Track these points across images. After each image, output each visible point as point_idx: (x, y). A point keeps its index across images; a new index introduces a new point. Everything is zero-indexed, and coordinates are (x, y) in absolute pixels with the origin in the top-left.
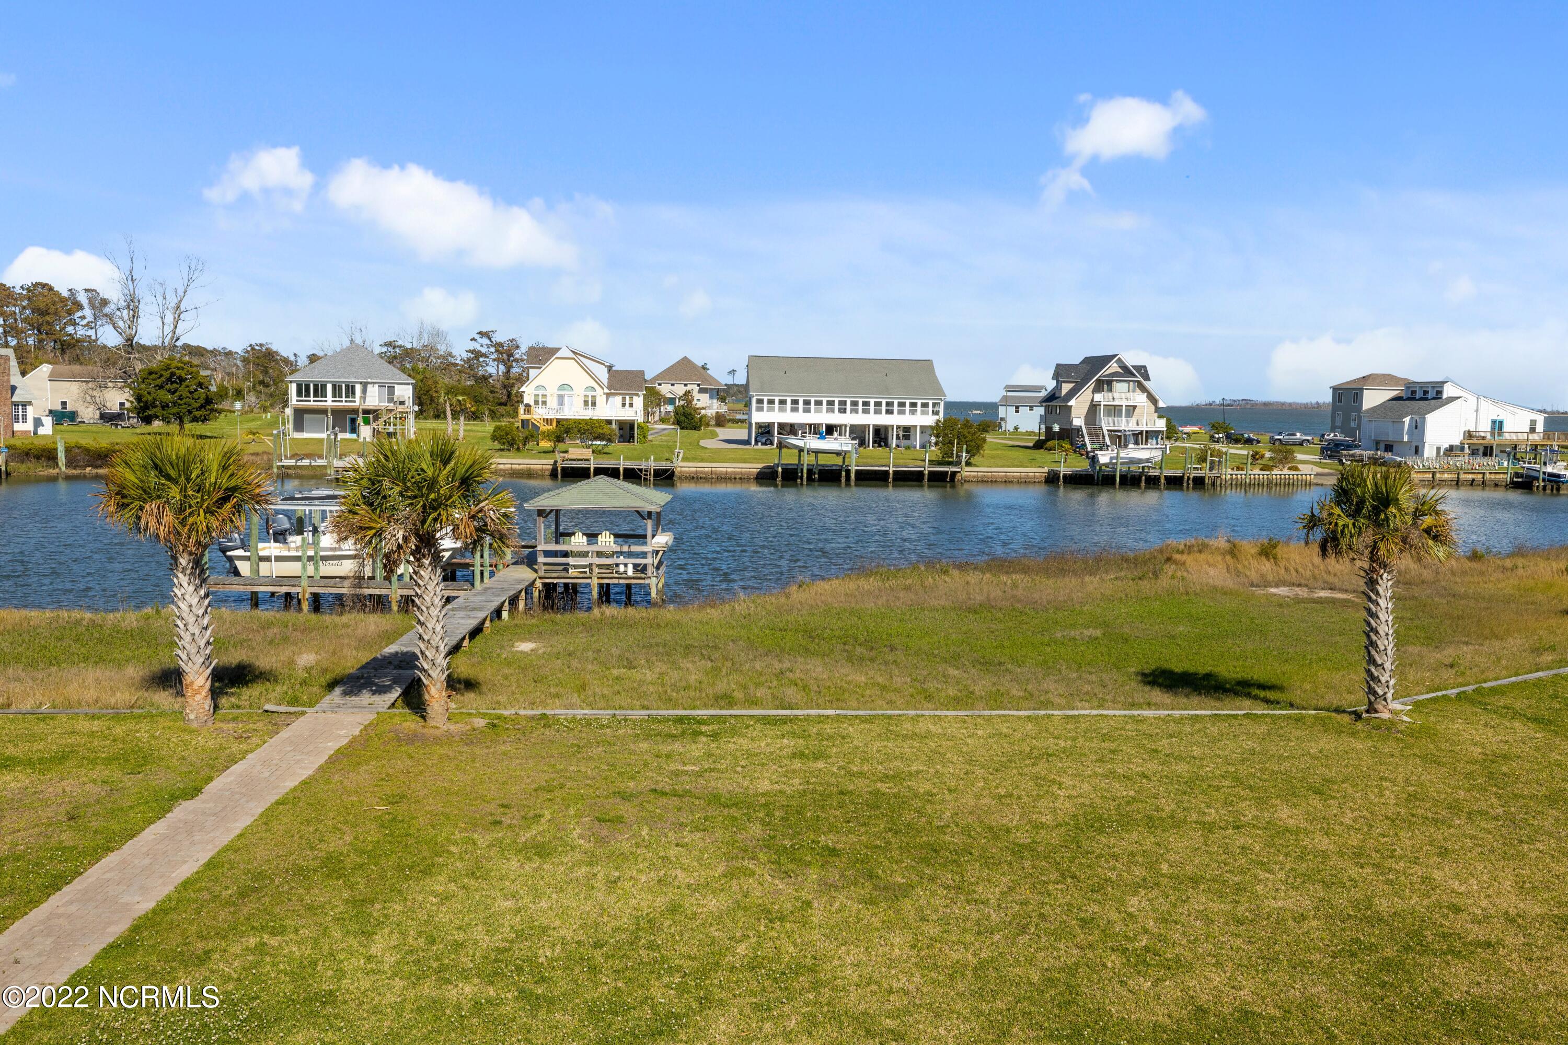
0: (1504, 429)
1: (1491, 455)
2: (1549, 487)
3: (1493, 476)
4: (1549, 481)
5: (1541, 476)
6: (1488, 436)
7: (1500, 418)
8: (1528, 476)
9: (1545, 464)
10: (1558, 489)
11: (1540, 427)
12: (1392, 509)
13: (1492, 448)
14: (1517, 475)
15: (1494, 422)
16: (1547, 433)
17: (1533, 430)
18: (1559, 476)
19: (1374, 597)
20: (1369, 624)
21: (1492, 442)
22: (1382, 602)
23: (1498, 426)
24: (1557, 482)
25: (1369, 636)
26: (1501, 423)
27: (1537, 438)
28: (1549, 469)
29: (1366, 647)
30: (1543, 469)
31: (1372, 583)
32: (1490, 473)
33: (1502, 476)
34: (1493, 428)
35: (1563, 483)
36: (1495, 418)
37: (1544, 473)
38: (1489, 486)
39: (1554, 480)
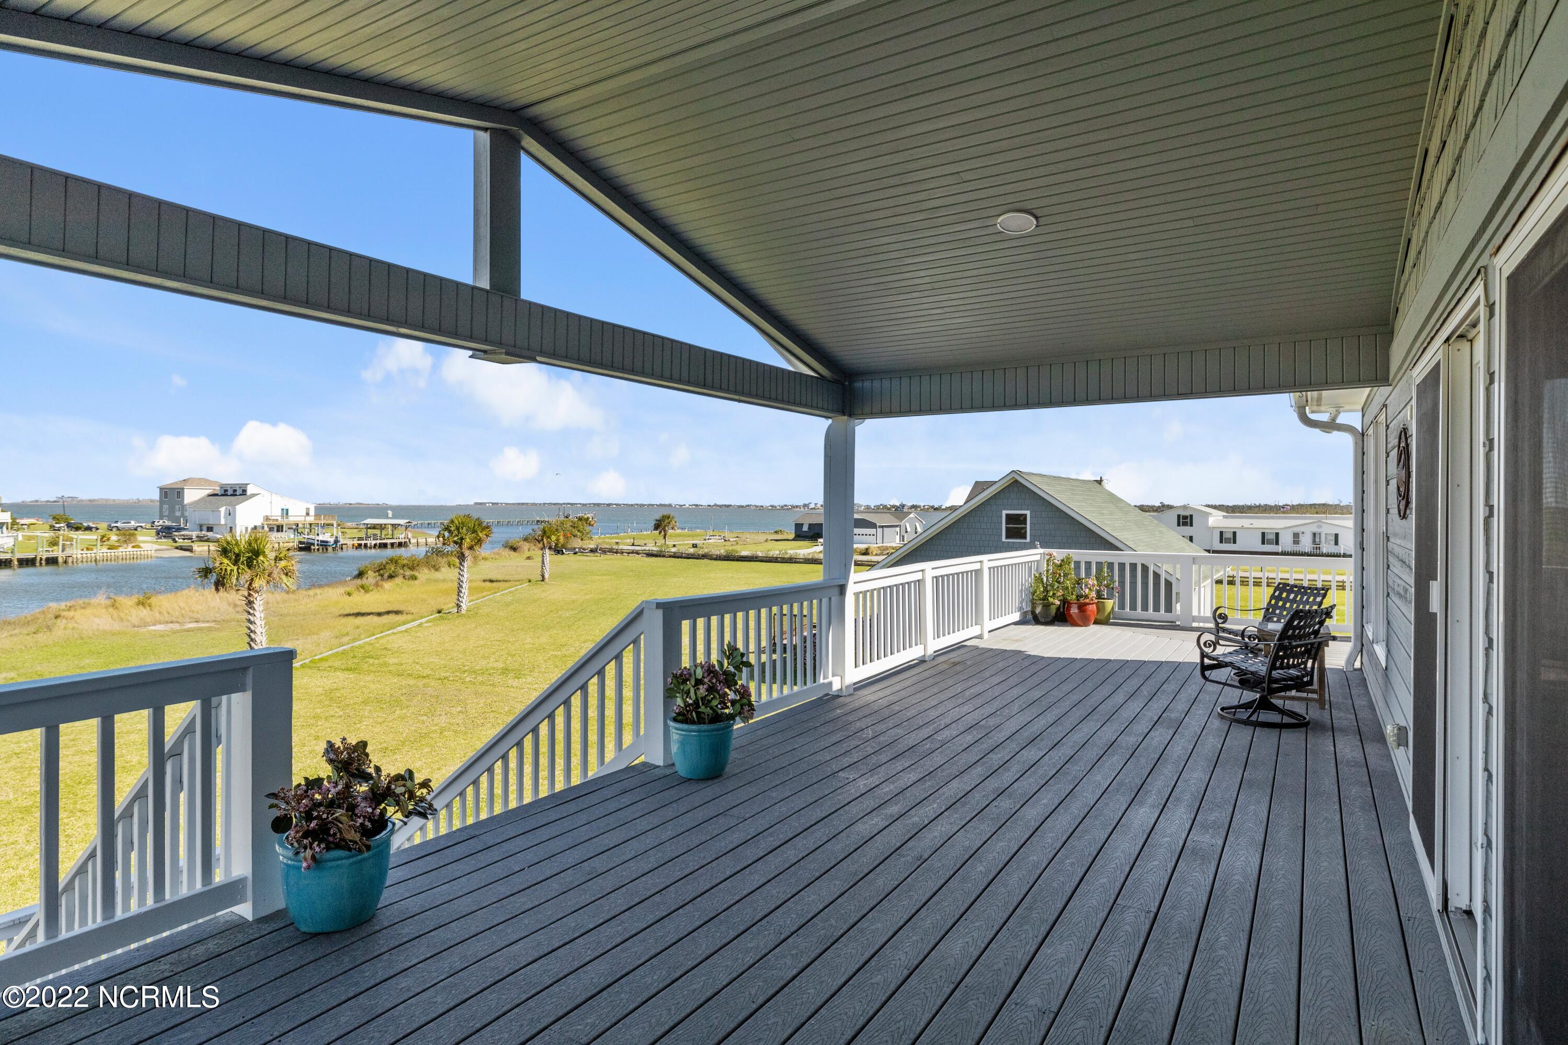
0: (290, 514)
1: (282, 531)
2: (321, 549)
4: (321, 545)
5: (316, 543)
6: (279, 518)
7: (286, 507)
8: (308, 543)
9: (317, 535)
10: (326, 550)
11: (312, 512)
12: (261, 558)
13: (282, 526)
14: (301, 543)
15: (282, 510)
16: (317, 515)
17: (308, 514)
18: (327, 542)
19: (252, 612)
20: (249, 628)
21: (283, 522)
22: (257, 614)
23: (285, 512)
24: (326, 546)
25: (249, 636)
26: (287, 510)
27: (311, 519)
28: (321, 538)
29: (249, 643)
30: (317, 538)
31: (250, 603)
33: (291, 544)
34: (282, 514)
35: (329, 545)
36: (283, 507)
37: (318, 540)
39: (324, 544)
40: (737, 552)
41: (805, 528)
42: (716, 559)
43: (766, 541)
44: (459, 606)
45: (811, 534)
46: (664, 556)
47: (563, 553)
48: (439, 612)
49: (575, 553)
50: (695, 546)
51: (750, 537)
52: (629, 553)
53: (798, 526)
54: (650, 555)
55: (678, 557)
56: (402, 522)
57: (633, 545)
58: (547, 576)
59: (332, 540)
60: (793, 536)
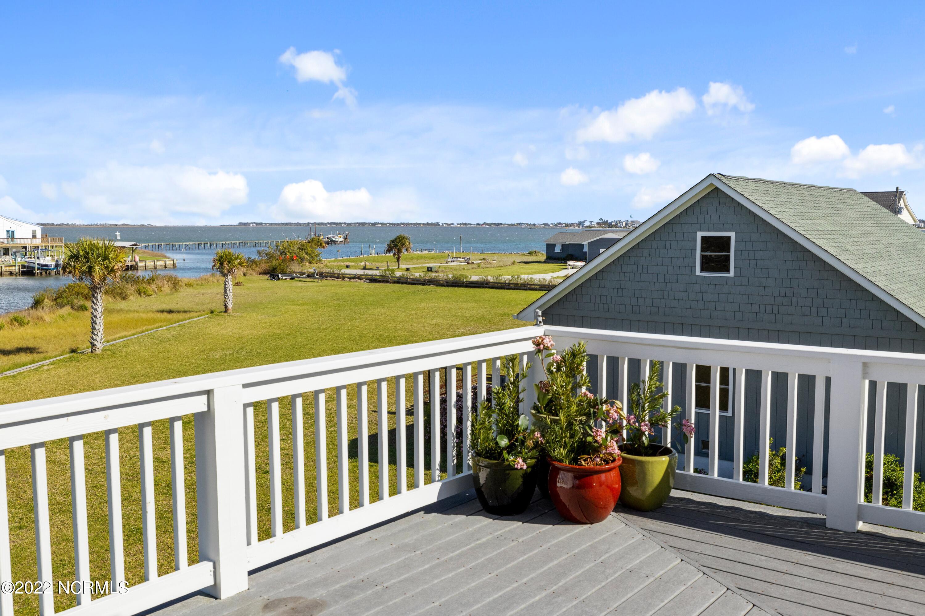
0: (16, 236)
1: (8, 254)
2: (44, 273)
3: (8, 268)
4: (42, 269)
5: (36, 266)
6: (5, 241)
7: (12, 230)
8: (29, 267)
9: (38, 258)
10: (50, 273)
11: (39, 235)
13: (8, 249)
14: (23, 266)
15: (8, 232)
16: (44, 237)
17: (34, 236)
18: (47, 266)
21: (8, 245)
23: (11, 235)
24: (47, 270)
26: (13, 232)
27: (38, 242)
28: (41, 261)
30: (37, 261)
32: (6, 266)
33: (13, 268)
34: (8, 236)
35: (50, 269)
36: (9, 229)
37: (38, 264)
38: (6, 275)
39: (45, 267)
40: (466, 277)
41: (558, 249)
42: (442, 285)
43: (513, 263)
44: (93, 345)
45: (564, 255)
46: (387, 282)
47: (279, 279)
48: (73, 351)
49: (292, 279)
50: (430, 269)
51: (496, 259)
52: (350, 278)
53: (550, 247)
54: (373, 280)
55: (402, 283)
56: (127, 244)
57: (365, 268)
58: (230, 306)
59: (52, 264)
60: (543, 258)
